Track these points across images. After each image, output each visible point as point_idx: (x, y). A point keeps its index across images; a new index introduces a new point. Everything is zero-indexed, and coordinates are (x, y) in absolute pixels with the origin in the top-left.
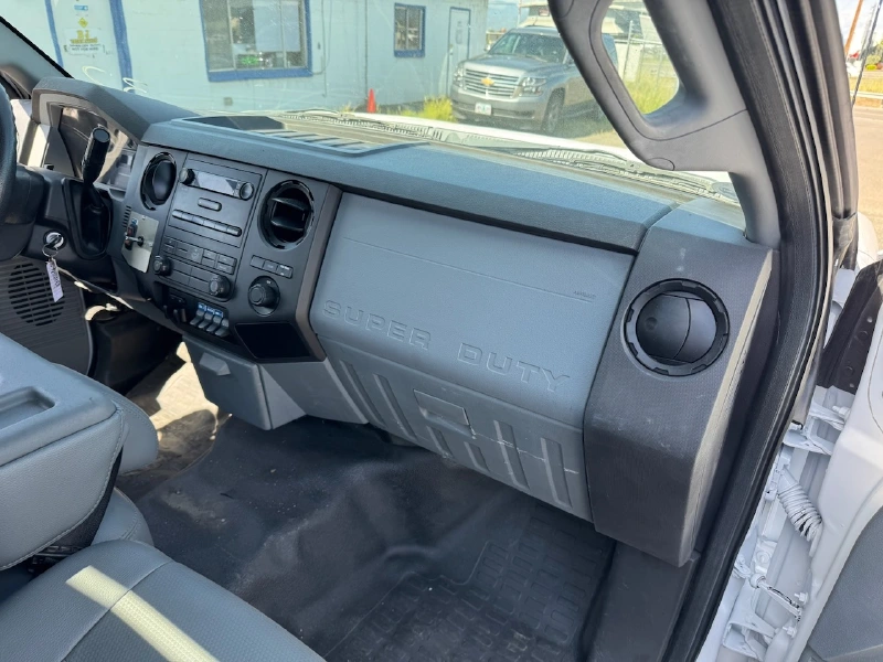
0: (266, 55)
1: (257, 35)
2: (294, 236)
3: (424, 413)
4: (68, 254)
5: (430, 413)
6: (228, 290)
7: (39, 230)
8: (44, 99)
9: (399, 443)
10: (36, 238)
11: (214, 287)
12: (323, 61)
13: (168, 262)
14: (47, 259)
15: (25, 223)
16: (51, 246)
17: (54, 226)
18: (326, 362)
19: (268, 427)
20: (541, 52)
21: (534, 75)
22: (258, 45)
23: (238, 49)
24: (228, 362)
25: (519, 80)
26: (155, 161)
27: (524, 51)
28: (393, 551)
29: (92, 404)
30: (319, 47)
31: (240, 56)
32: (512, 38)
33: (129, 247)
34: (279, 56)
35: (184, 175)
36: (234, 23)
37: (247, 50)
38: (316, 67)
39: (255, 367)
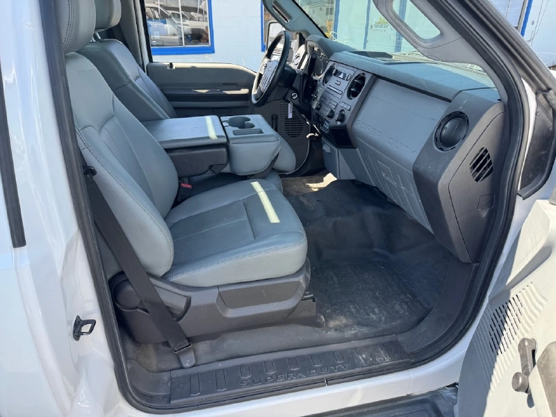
3: (384, 175)
4: (297, 102)
5: (386, 176)
6: (332, 115)
7: (291, 91)
8: (309, 43)
9: (389, 200)
10: (289, 94)
11: (328, 113)
13: (320, 105)
14: (289, 102)
15: (286, 87)
16: (292, 97)
17: (295, 91)
18: (358, 150)
19: (338, 178)
24: (331, 148)
26: (330, 67)
28: (376, 250)
29: (272, 136)
35: (334, 72)
39: (337, 150)
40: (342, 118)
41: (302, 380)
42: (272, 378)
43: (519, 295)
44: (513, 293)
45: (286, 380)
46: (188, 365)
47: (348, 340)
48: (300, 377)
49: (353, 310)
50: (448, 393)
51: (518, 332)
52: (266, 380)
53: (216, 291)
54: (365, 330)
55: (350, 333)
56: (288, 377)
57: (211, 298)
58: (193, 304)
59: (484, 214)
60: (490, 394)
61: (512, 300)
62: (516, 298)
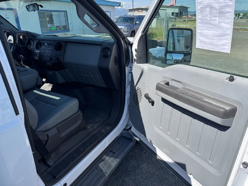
0: (57, 27)
1: (54, 22)
2: (60, 50)
4: (24, 59)
5: (83, 74)
6: (51, 59)
7: (19, 55)
11: (49, 58)
12: (72, 27)
13: (41, 57)
16: (21, 57)
17: (21, 54)
18: (67, 69)
19: (59, 83)
20: (129, 21)
21: (127, 27)
22: (54, 24)
23: (49, 26)
25: (123, 29)
26: (38, 42)
27: (124, 21)
30: (71, 24)
31: (50, 27)
32: (121, 18)
33: (35, 56)
34: (60, 27)
35: (43, 43)
36: (48, 19)
37: (52, 26)
38: (70, 29)
39: (56, 72)
40: (58, 59)
41: (92, 146)
42: (83, 150)
43: (139, 87)
44: (137, 88)
45: (88, 148)
46: (52, 164)
47: (96, 129)
48: (91, 145)
49: (91, 122)
50: (124, 132)
51: (142, 95)
52: (82, 152)
53: (55, 128)
54: (98, 124)
55: (95, 127)
56: (88, 147)
57: (54, 131)
58: (49, 136)
59: (119, 74)
60: (141, 114)
61: (137, 90)
62: (138, 89)
